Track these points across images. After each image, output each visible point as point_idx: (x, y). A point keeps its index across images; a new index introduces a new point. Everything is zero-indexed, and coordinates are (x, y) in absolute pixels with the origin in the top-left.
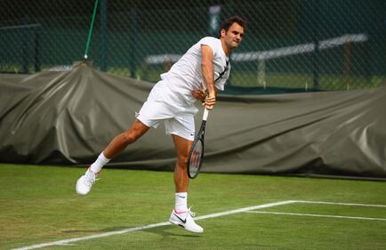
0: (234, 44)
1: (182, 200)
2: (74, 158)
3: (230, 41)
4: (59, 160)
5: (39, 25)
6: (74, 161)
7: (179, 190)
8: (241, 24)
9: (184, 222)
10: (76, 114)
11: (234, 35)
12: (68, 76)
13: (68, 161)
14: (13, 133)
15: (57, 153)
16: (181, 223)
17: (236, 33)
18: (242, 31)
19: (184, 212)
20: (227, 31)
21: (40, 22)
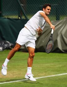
0: (48, 13)
1: (29, 70)
2: (63, 50)
3: (47, 12)
4: (58, 51)
5: (56, 4)
6: (63, 51)
7: (28, 66)
8: (50, 6)
9: (30, 77)
10: (64, 35)
11: (48, 10)
12: (63, 22)
13: (61, 51)
14: (43, 41)
15: (58, 49)
16: (29, 78)
17: (48, 9)
18: (50, 9)
19: (30, 74)
20: (45, 9)
21: (57, 4)
